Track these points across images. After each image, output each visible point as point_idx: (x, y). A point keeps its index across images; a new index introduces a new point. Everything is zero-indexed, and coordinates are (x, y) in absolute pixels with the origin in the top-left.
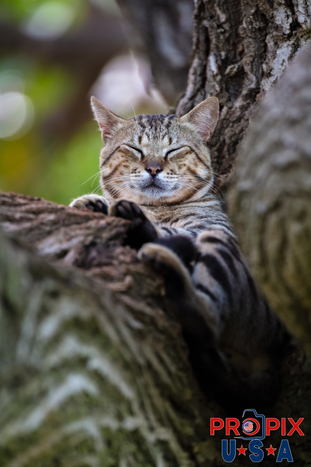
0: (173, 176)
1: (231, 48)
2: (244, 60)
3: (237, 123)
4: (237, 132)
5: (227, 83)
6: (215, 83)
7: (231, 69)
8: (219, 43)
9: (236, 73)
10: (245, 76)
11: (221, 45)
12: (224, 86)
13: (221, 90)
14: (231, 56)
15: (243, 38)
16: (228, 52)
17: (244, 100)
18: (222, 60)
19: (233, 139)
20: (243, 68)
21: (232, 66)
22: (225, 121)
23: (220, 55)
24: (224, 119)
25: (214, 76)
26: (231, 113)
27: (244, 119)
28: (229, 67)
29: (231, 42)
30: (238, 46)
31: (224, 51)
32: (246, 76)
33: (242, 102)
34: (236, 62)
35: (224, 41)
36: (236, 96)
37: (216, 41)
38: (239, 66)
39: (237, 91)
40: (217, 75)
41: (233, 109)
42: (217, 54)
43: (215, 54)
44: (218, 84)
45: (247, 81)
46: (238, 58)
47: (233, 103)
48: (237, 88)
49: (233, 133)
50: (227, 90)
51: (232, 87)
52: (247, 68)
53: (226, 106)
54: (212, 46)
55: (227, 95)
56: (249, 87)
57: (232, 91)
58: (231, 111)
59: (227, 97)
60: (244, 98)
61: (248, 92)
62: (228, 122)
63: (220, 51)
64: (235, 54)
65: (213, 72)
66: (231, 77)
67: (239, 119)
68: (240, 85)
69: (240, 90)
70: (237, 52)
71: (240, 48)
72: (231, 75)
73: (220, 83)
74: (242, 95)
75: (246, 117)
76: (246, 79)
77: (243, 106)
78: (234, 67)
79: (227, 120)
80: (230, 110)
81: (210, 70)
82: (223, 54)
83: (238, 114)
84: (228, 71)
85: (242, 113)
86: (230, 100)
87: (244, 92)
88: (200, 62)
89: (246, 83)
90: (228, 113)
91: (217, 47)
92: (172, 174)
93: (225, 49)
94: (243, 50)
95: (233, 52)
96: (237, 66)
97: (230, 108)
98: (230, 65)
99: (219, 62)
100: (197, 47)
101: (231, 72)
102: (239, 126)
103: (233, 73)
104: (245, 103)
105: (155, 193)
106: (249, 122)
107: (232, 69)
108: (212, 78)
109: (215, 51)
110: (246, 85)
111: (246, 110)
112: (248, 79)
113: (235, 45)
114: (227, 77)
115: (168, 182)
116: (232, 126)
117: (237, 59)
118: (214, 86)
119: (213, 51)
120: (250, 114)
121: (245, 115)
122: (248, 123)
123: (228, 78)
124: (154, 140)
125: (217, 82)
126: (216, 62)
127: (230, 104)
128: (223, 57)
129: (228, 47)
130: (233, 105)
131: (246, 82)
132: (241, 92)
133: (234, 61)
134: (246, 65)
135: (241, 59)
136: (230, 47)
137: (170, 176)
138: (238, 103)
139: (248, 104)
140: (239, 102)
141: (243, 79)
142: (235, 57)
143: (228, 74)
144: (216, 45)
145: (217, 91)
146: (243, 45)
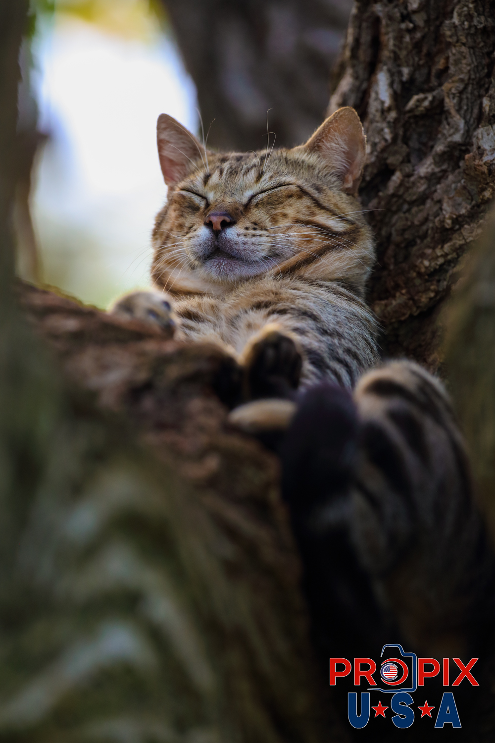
0: (258, 232)
1: (421, 62)
2: (446, 86)
3: (418, 206)
4: (416, 223)
5: (406, 126)
6: (384, 125)
7: (417, 101)
8: (400, 49)
9: (427, 109)
10: (444, 116)
11: (403, 54)
12: (401, 132)
13: (394, 139)
14: (420, 77)
15: (449, 45)
16: (416, 68)
17: (436, 163)
18: (403, 83)
19: (407, 235)
20: (442, 101)
21: (421, 96)
22: (395, 199)
23: (400, 74)
24: (394, 195)
25: (384, 112)
26: (407, 185)
27: (432, 199)
28: (416, 97)
29: (425, 50)
30: (436, 59)
31: (408, 66)
32: (446, 119)
33: (433, 166)
34: (431, 90)
35: (410, 47)
36: (422, 155)
37: (395, 45)
38: (434, 97)
39: (425, 144)
40: (389, 109)
41: (412, 179)
42: (394, 70)
43: (389, 71)
44: (389, 127)
45: (447, 127)
46: (434, 82)
47: (413, 166)
48: (424, 139)
49: (409, 223)
50: (406, 140)
51: (415, 136)
52: (450, 103)
53: (401, 170)
54: (386, 54)
55: (405, 149)
56: (449, 139)
57: (414, 143)
58: (408, 182)
59: (404, 154)
60: (437, 159)
61: (446, 149)
62: (401, 201)
63: (399, 66)
64: (429, 74)
65: (383, 103)
66: (416, 117)
67: (422, 199)
68: (432, 136)
69: (431, 143)
70: (434, 71)
71: (440, 64)
72: (417, 113)
73: (393, 125)
74: (433, 153)
75: (436, 196)
76: (445, 122)
77: (433, 174)
78: (426, 98)
79: (400, 197)
80: (406, 179)
81: (377, 99)
82: (406, 71)
83: (422, 187)
84: (411, 103)
85: (429, 187)
86: (409, 161)
87: (439, 148)
88: (357, 83)
89: (445, 132)
90: (401, 184)
91: (396, 58)
92: (255, 229)
93: (411, 62)
94: (447, 68)
95: (425, 71)
96: (430, 98)
97: (409, 176)
98: (417, 94)
99: (396, 86)
100: (354, 55)
101: (417, 106)
102: (421, 211)
103: (421, 109)
104: (437, 170)
105: (222, 267)
106: (442, 205)
107: (420, 101)
108: (378, 115)
109: (390, 64)
110: (444, 135)
111: (439, 182)
112: (449, 124)
113: (431, 57)
114: (408, 115)
115: (248, 243)
116: (409, 211)
117: (431, 85)
118: (382, 130)
119: (385, 64)
120: (446, 191)
121: (435, 191)
122: (441, 209)
123: (409, 118)
124: (230, 176)
125: (389, 122)
126: (391, 85)
127: (407, 169)
128: (405, 78)
129: (416, 59)
130: (414, 170)
131: (446, 129)
132: (432, 147)
133: (426, 87)
134: (448, 97)
135: (440, 85)
136: (420, 59)
137: (251, 232)
138: (425, 168)
139: (444, 172)
140: (426, 166)
141: (440, 122)
142: (428, 79)
143: (411, 110)
144: (394, 52)
145: (386, 140)
146: (447, 59)
